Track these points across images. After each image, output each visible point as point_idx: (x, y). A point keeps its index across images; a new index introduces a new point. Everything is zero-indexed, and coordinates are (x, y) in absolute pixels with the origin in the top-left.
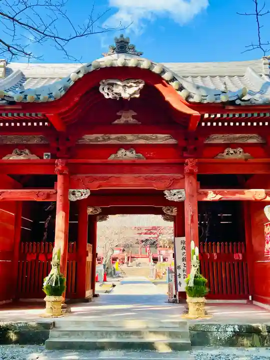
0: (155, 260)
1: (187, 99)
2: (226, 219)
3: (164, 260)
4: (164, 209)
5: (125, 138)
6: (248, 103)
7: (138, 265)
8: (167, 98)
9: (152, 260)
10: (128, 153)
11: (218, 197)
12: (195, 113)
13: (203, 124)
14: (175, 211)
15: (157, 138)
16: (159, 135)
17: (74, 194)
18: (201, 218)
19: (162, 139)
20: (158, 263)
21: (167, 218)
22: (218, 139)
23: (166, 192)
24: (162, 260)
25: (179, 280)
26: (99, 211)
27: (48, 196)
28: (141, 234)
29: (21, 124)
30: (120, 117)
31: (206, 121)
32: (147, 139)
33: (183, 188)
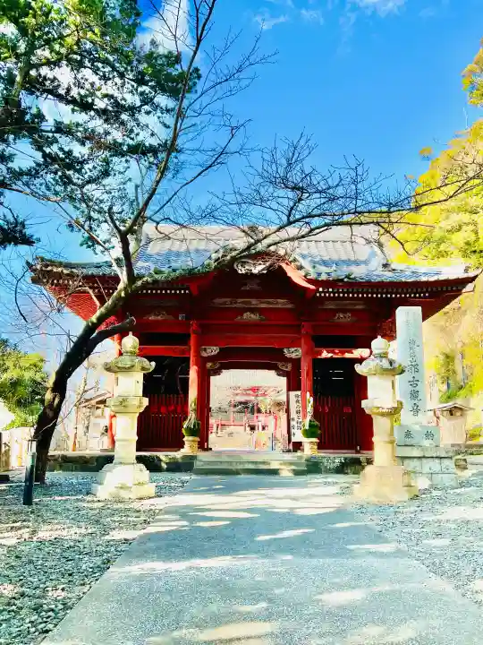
0: (253, 428)
1: (305, 276)
2: (338, 375)
3: (264, 428)
4: (280, 364)
5: (250, 303)
6: (354, 281)
7: (231, 434)
8: (289, 274)
9: (248, 429)
10: (252, 316)
11: (330, 355)
12: (312, 287)
13: (318, 295)
14: (289, 368)
15: (277, 303)
16: (279, 300)
17: (205, 350)
18: (315, 374)
19: (281, 303)
20: (256, 432)
21: (281, 373)
22: (330, 306)
23: (285, 350)
24: (260, 428)
25: (293, 431)
26: (218, 365)
27: (183, 352)
28: (237, 394)
29: (166, 292)
30: (246, 285)
31: (320, 293)
32: (269, 303)
33: (300, 346)
